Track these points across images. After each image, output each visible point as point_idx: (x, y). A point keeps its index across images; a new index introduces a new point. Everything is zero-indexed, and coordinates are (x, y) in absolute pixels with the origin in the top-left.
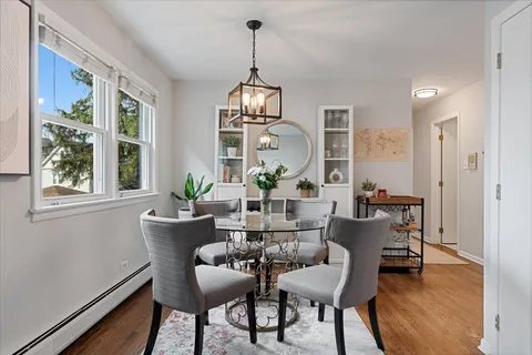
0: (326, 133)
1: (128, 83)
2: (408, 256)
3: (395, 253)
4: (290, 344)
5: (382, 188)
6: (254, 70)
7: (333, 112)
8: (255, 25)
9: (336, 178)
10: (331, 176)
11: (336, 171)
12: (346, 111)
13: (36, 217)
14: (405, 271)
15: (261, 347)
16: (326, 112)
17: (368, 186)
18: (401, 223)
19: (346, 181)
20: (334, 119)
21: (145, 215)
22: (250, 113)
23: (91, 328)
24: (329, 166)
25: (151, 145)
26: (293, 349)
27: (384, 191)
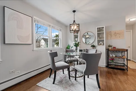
0: (98, 33)
1: (54, 28)
2: (124, 66)
3: (119, 64)
4: (77, 81)
5: (114, 47)
6: (74, 21)
7: (100, 28)
8: (74, 11)
9: (101, 44)
10: (100, 44)
11: (101, 43)
12: (103, 28)
13: (34, 51)
14: (123, 70)
15: (71, 81)
16: (98, 28)
17: (109, 46)
18: (121, 56)
19: (104, 45)
20: (100, 30)
21: (49, 52)
22: (74, 30)
23: (45, 71)
24: (99, 41)
25: (61, 39)
26: (77, 82)
27: (115, 47)
